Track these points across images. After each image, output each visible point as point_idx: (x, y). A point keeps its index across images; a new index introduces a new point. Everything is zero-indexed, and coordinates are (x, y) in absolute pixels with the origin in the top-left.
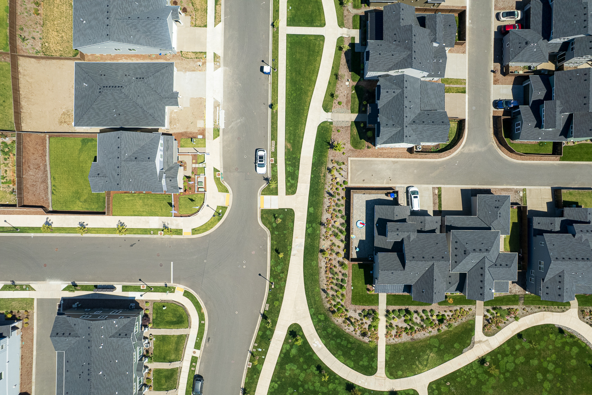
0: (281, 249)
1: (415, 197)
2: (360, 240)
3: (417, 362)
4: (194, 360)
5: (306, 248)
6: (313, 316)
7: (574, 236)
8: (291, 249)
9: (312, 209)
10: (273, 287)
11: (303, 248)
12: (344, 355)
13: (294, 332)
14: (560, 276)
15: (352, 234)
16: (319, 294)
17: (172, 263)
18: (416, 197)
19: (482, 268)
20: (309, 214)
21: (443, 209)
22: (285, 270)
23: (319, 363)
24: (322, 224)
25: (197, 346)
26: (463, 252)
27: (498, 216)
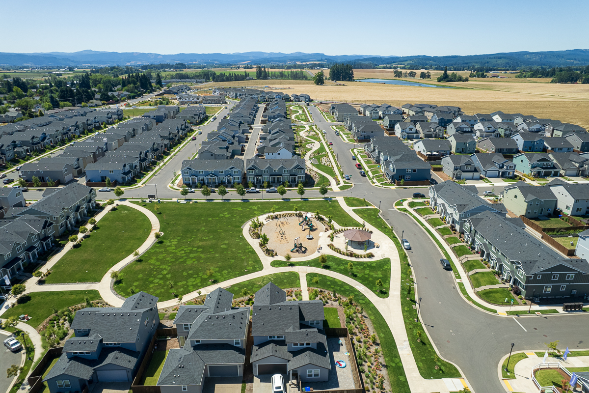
0: (420, 345)
1: (279, 388)
2: (339, 351)
3: (272, 279)
4: (458, 277)
5: (395, 346)
6: (370, 302)
7: (101, 341)
8: (411, 345)
9: (402, 379)
10: (416, 319)
11: (398, 347)
12: (336, 282)
13: (384, 293)
14: (136, 307)
15: (349, 356)
16: (370, 315)
17: (526, 331)
18: (277, 388)
19: (218, 307)
20: (402, 373)
21: (240, 385)
22: (410, 332)
23: (355, 278)
24: (386, 367)
25: (461, 285)
26: (236, 318)
27: (182, 358)
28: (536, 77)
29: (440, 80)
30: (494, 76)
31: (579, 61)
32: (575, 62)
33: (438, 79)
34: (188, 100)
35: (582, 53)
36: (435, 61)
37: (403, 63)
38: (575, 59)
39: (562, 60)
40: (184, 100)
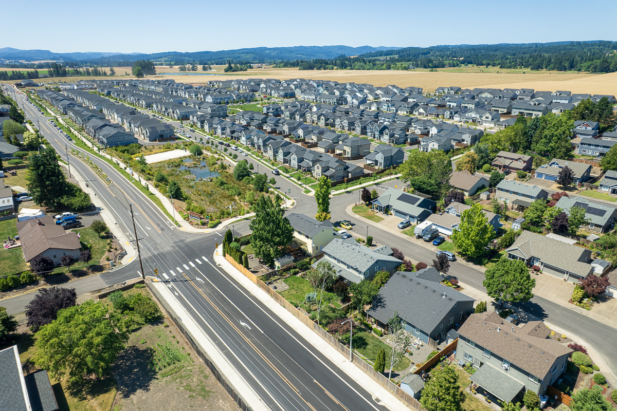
28: (287, 67)
29: (226, 71)
30: (259, 67)
31: (305, 55)
32: (303, 57)
33: (225, 70)
34: (84, 87)
35: (306, 49)
36: (190, 57)
37: (159, 60)
38: (302, 54)
39: (293, 55)
40: (81, 87)
